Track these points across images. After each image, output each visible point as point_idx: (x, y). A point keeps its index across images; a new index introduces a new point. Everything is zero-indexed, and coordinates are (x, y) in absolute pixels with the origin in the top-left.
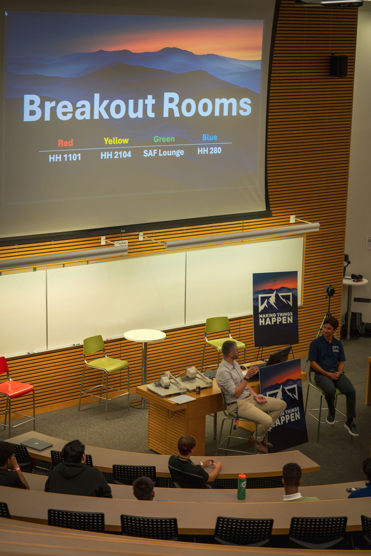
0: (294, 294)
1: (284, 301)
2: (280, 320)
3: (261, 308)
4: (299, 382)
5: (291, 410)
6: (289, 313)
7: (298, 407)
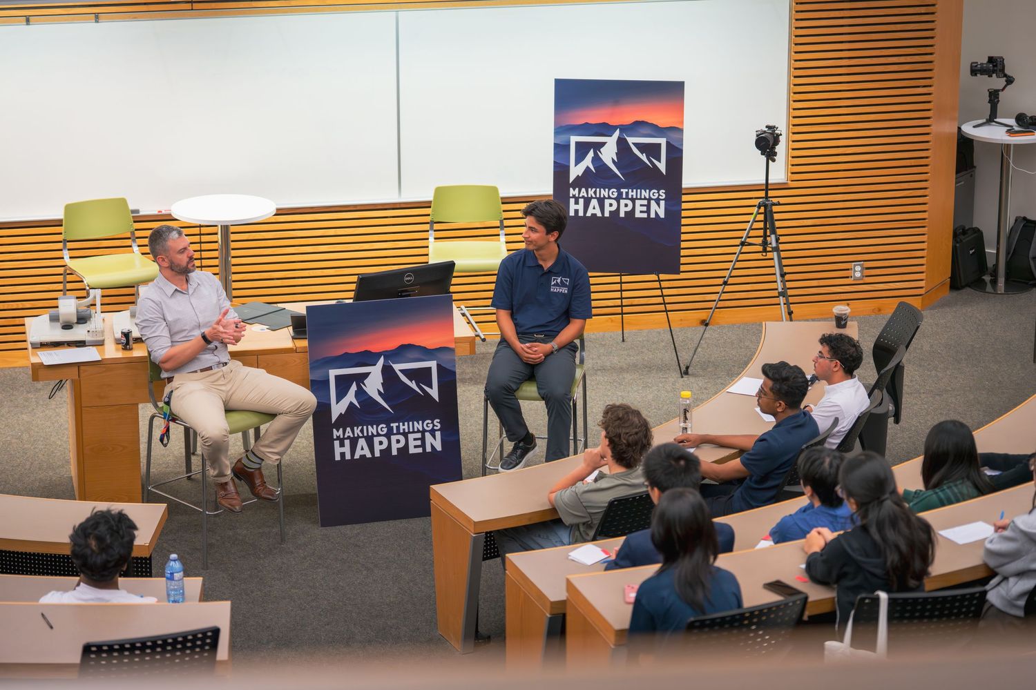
0: (671, 142)
1: (644, 157)
2: (629, 208)
3: (576, 171)
4: (445, 357)
5: (411, 423)
6: (656, 191)
7: (438, 421)
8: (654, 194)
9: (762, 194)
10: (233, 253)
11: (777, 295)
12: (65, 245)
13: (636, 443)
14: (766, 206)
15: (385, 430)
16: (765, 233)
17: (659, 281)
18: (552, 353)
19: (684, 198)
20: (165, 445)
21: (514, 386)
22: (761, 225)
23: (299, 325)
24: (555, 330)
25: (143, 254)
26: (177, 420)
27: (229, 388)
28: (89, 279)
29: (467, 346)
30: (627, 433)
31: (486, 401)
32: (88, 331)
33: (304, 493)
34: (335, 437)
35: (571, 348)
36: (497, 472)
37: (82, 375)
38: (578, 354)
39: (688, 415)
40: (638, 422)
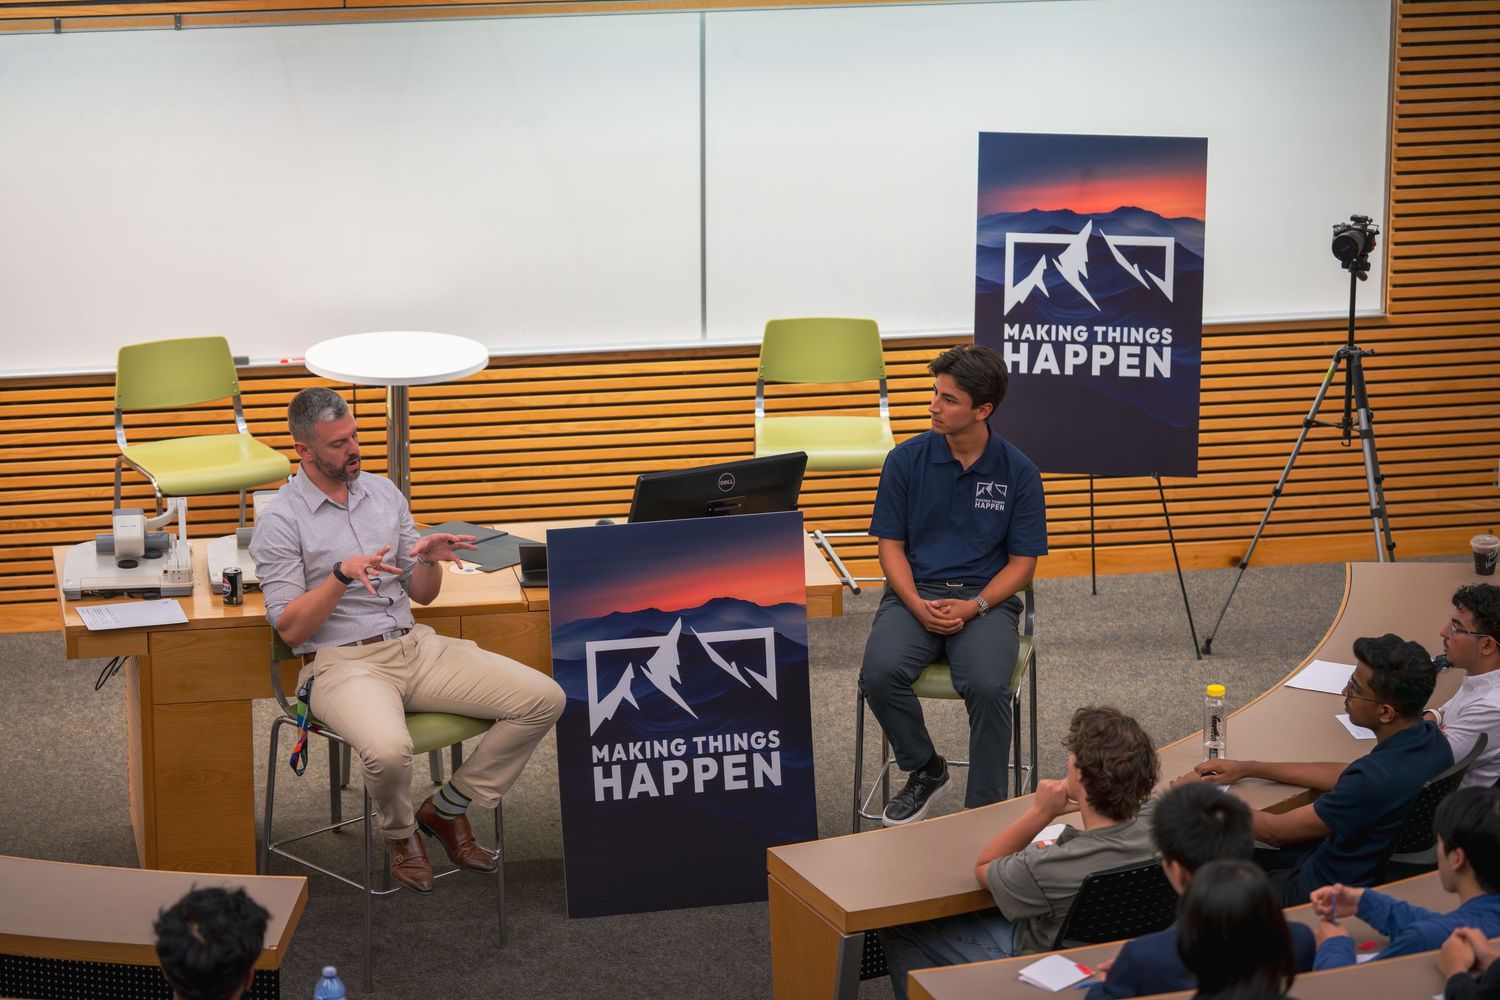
0: (1184, 245)
1: (1134, 271)
2: (1109, 360)
3: (1015, 294)
4: (789, 620)
5: (728, 737)
6: (1156, 331)
7: (777, 733)
8: (1152, 335)
9: (1344, 336)
10: (414, 434)
11: (1369, 514)
12: (119, 419)
13: (1130, 776)
14: (1350, 358)
15: (683, 748)
16: (1348, 404)
17: (1160, 488)
18: (978, 615)
19: (1206, 342)
20: (300, 773)
21: (911, 674)
22: (1341, 390)
23: (534, 563)
24: (982, 575)
25: (254, 435)
26: (321, 728)
27: (411, 675)
28: (161, 480)
29: (827, 601)
30: (1114, 759)
31: (861, 698)
32: (166, 572)
33: (539, 858)
34: (595, 761)
35: (1010, 606)
36: (879, 825)
37: (154, 649)
38: (1022, 616)
39: (1219, 726)
40: (1132, 739)
